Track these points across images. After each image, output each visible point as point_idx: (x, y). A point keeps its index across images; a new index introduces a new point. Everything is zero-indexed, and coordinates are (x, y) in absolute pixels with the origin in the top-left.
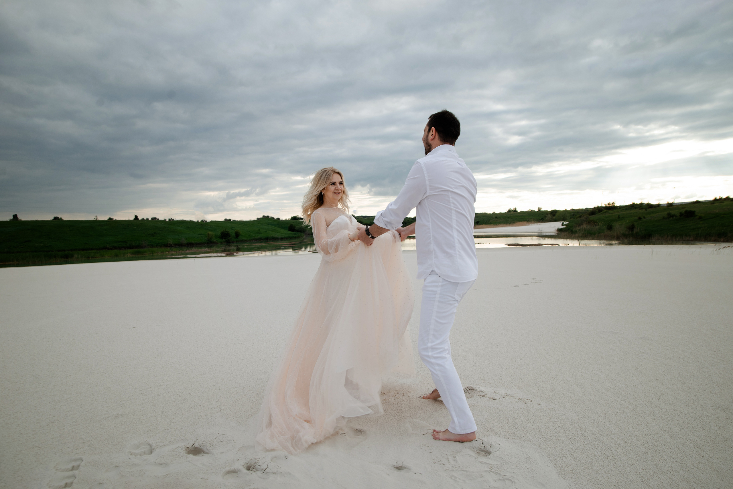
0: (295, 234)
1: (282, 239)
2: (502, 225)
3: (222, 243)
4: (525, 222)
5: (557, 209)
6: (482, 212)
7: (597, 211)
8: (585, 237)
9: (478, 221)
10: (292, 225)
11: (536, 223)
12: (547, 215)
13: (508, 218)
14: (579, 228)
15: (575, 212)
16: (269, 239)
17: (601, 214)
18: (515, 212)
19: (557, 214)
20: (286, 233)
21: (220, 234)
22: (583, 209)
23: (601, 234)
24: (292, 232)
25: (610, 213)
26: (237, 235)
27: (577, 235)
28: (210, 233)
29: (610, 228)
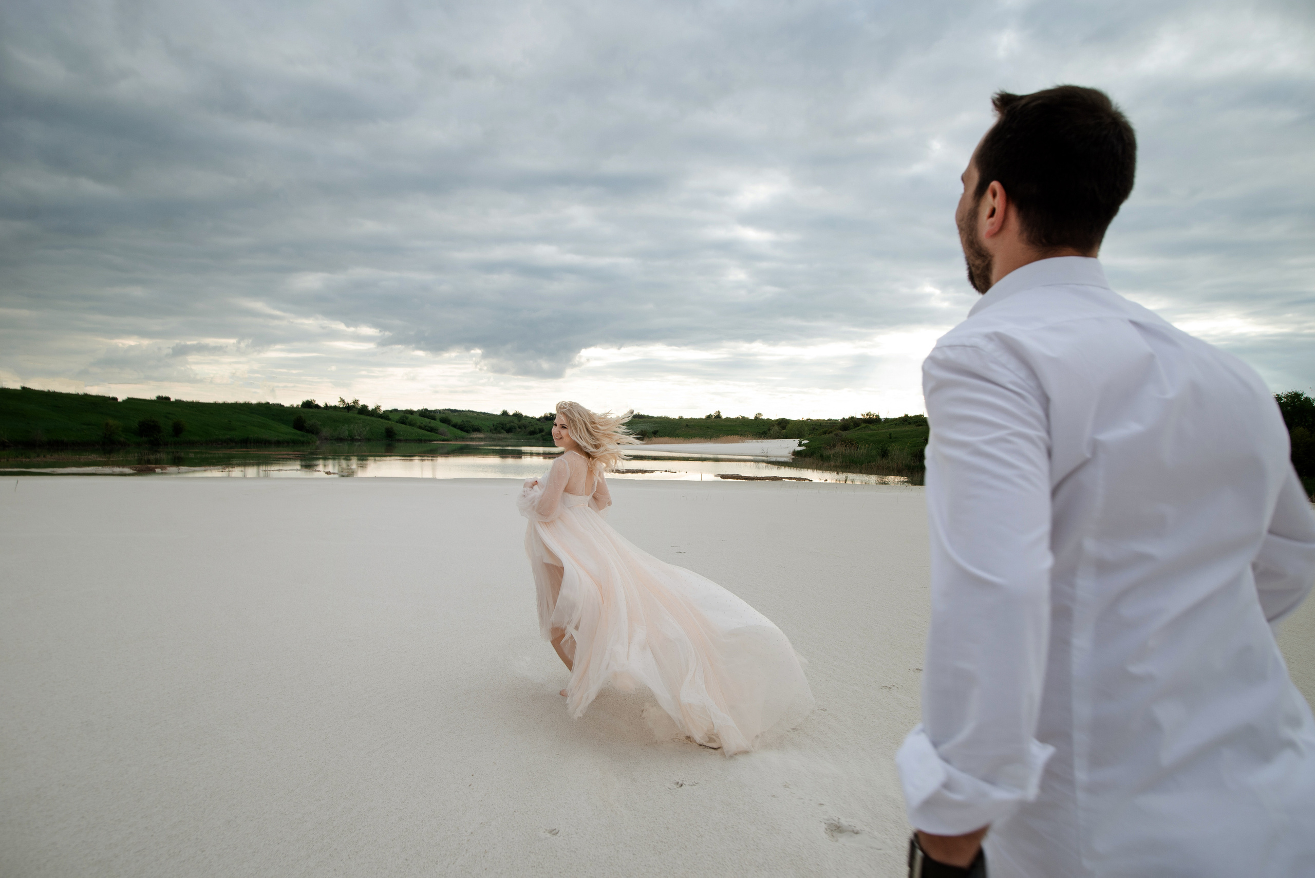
0: (303, 436)
1: (278, 443)
2: (697, 439)
3: (139, 445)
4: (737, 437)
5: (788, 418)
6: (660, 415)
7: (852, 424)
8: (846, 468)
9: (655, 430)
10: (300, 417)
11: (754, 439)
12: (773, 426)
13: (708, 428)
14: (833, 452)
15: (816, 424)
16: (251, 443)
17: (859, 429)
18: (718, 419)
19: (789, 426)
20: (286, 431)
21: (137, 426)
22: (824, 420)
23: (872, 464)
24: (299, 432)
25: (872, 430)
26: (178, 429)
27: (832, 463)
28: (111, 421)
29: (884, 454)
